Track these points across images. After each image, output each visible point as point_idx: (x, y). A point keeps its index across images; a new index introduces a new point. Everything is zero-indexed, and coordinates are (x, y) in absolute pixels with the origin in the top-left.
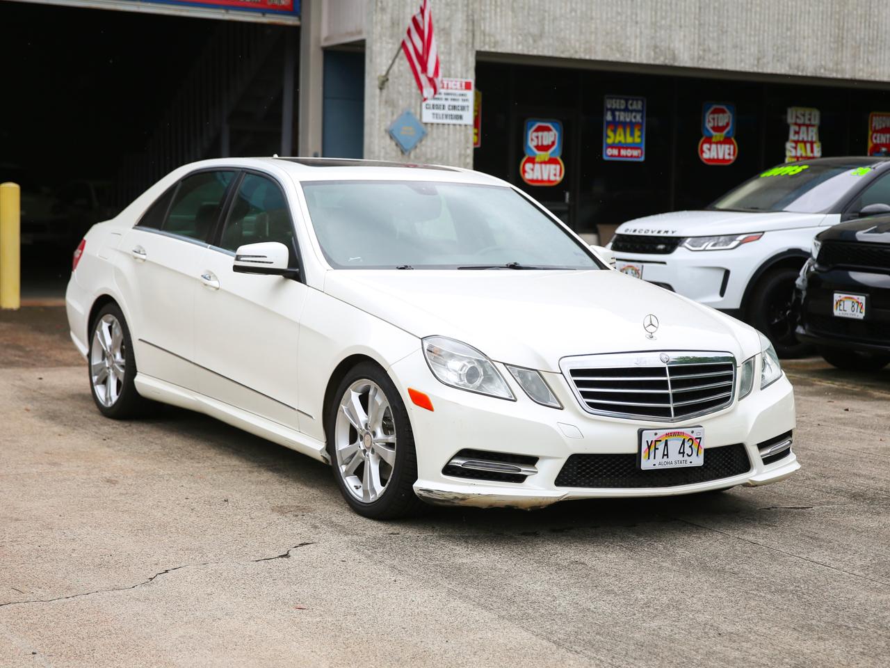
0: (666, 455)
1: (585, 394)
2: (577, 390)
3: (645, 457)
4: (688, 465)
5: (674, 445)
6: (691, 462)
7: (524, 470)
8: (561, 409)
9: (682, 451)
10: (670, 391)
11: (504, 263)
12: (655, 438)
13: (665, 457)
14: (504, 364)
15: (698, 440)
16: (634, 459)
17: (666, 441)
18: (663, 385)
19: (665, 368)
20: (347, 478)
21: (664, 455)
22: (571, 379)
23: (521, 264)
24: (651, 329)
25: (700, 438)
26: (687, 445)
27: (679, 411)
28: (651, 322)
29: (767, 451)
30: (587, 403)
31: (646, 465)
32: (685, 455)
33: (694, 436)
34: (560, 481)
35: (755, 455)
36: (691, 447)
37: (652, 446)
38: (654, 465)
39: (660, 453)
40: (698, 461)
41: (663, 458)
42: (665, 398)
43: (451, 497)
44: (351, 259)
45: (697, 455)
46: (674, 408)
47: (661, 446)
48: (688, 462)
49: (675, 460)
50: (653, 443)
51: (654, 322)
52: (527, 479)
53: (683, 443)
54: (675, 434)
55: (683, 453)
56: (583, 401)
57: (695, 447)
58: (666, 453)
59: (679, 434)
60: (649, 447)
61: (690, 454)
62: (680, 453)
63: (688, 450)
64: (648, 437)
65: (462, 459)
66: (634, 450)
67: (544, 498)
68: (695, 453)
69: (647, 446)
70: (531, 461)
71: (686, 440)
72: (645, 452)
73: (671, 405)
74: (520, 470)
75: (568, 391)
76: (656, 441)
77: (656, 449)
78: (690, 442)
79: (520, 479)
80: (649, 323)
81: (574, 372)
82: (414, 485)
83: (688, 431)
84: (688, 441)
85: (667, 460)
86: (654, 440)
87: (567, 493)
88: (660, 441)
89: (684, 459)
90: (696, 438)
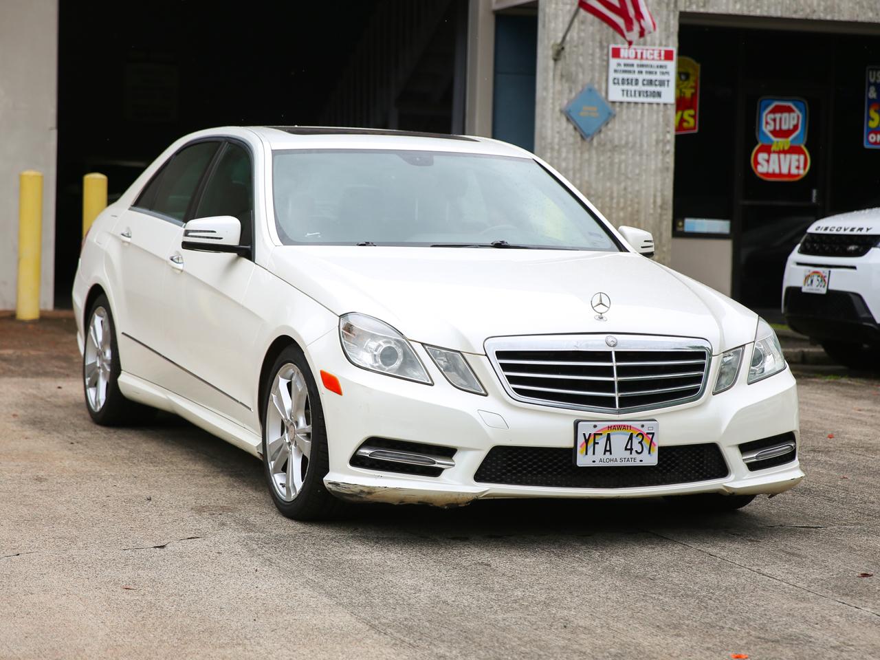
0: (608, 450)
1: (512, 380)
2: (503, 375)
3: (582, 453)
4: (638, 464)
5: (619, 440)
6: (641, 461)
7: (439, 462)
8: (486, 395)
9: (629, 447)
10: (615, 379)
11: (489, 242)
12: (594, 431)
13: (608, 453)
14: (423, 344)
15: (650, 436)
16: (568, 454)
17: (609, 435)
18: (608, 371)
19: (611, 352)
20: (276, 476)
21: (606, 451)
22: (497, 362)
23: (510, 243)
24: (601, 309)
25: (653, 434)
26: (636, 441)
27: (625, 402)
28: (601, 300)
29: (753, 456)
30: (514, 389)
31: (583, 461)
32: (634, 452)
33: (645, 431)
34: (480, 476)
35: (734, 458)
36: (640, 443)
37: (591, 440)
38: (594, 462)
39: (600, 448)
40: (651, 459)
41: (605, 454)
42: (609, 386)
43: (357, 490)
44: (308, 234)
45: (649, 453)
46: (619, 398)
47: (602, 441)
48: (638, 461)
49: (620, 457)
50: (592, 438)
51: (605, 301)
52: (444, 473)
53: (631, 438)
54: (619, 427)
55: (631, 449)
56: (510, 387)
57: (646, 443)
58: (608, 449)
59: (624, 427)
60: (587, 441)
61: (639, 451)
62: (626, 449)
63: (637, 447)
64: (586, 429)
65: (370, 449)
66: (570, 444)
67: (459, 494)
68: (646, 451)
69: (584, 440)
70: (448, 452)
71: (635, 435)
72: (581, 446)
73: (616, 395)
74: (434, 463)
75: (492, 374)
76: (595, 434)
77: (595, 443)
78: (640, 438)
79: (436, 472)
80: (598, 302)
81: (500, 355)
82: (324, 479)
83: (637, 425)
84: (637, 436)
85: (610, 457)
86: (593, 432)
87: (487, 489)
88: (601, 434)
89: (631, 456)
90: (648, 433)
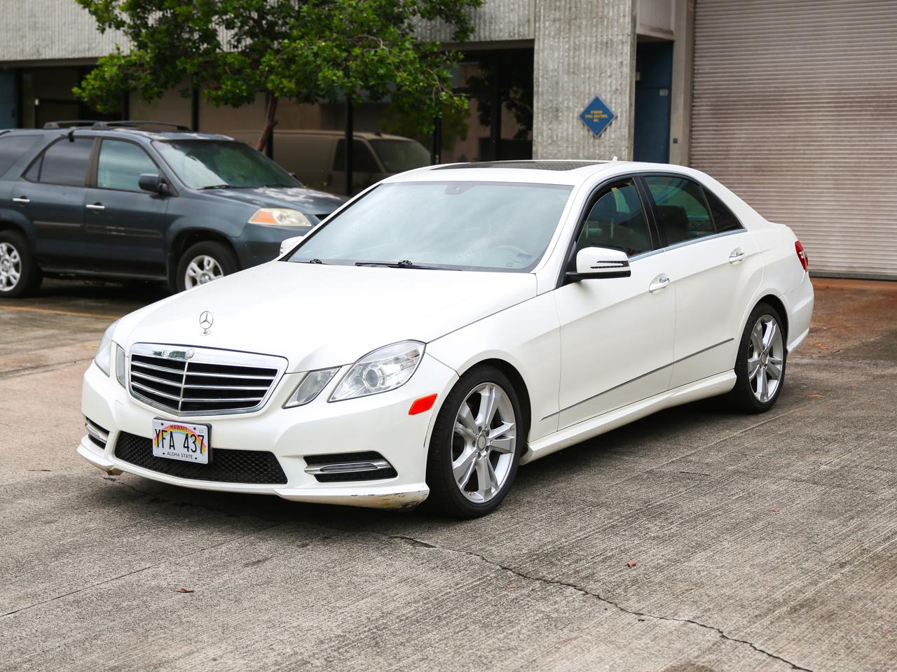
0: (172, 446)
2: (130, 373)
3: (156, 445)
4: (193, 460)
5: (179, 438)
6: (196, 458)
9: (186, 445)
10: (183, 386)
11: (396, 261)
13: (172, 448)
15: (201, 438)
17: (171, 433)
18: (178, 378)
19: (185, 362)
21: (171, 446)
23: (414, 262)
24: (206, 325)
25: (203, 436)
26: (191, 440)
27: (186, 407)
28: (206, 318)
29: (317, 469)
31: (158, 452)
32: (190, 450)
33: (197, 433)
35: (293, 468)
36: (194, 443)
37: (161, 435)
38: (164, 454)
39: (167, 442)
40: (203, 458)
41: (170, 448)
45: (201, 452)
46: (182, 402)
47: (168, 437)
48: (193, 458)
49: (180, 453)
50: (161, 433)
51: (209, 319)
53: (187, 438)
54: (178, 427)
55: (188, 447)
57: (198, 444)
58: (172, 444)
59: (182, 428)
60: (158, 436)
61: (194, 450)
62: (184, 447)
63: (192, 446)
64: (157, 426)
68: (198, 450)
69: (156, 434)
71: (189, 436)
72: (155, 439)
73: (181, 399)
76: (163, 431)
77: (163, 439)
78: (194, 438)
81: (135, 358)
83: (190, 427)
84: (191, 436)
85: (174, 451)
86: (161, 429)
87: (112, 464)
88: (166, 431)
89: (188, 453)
90: (199, 436)
